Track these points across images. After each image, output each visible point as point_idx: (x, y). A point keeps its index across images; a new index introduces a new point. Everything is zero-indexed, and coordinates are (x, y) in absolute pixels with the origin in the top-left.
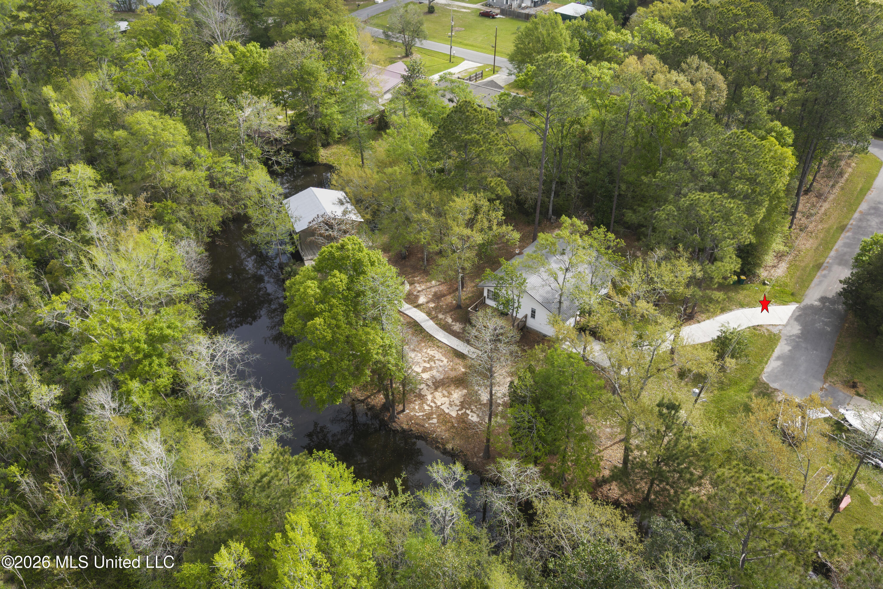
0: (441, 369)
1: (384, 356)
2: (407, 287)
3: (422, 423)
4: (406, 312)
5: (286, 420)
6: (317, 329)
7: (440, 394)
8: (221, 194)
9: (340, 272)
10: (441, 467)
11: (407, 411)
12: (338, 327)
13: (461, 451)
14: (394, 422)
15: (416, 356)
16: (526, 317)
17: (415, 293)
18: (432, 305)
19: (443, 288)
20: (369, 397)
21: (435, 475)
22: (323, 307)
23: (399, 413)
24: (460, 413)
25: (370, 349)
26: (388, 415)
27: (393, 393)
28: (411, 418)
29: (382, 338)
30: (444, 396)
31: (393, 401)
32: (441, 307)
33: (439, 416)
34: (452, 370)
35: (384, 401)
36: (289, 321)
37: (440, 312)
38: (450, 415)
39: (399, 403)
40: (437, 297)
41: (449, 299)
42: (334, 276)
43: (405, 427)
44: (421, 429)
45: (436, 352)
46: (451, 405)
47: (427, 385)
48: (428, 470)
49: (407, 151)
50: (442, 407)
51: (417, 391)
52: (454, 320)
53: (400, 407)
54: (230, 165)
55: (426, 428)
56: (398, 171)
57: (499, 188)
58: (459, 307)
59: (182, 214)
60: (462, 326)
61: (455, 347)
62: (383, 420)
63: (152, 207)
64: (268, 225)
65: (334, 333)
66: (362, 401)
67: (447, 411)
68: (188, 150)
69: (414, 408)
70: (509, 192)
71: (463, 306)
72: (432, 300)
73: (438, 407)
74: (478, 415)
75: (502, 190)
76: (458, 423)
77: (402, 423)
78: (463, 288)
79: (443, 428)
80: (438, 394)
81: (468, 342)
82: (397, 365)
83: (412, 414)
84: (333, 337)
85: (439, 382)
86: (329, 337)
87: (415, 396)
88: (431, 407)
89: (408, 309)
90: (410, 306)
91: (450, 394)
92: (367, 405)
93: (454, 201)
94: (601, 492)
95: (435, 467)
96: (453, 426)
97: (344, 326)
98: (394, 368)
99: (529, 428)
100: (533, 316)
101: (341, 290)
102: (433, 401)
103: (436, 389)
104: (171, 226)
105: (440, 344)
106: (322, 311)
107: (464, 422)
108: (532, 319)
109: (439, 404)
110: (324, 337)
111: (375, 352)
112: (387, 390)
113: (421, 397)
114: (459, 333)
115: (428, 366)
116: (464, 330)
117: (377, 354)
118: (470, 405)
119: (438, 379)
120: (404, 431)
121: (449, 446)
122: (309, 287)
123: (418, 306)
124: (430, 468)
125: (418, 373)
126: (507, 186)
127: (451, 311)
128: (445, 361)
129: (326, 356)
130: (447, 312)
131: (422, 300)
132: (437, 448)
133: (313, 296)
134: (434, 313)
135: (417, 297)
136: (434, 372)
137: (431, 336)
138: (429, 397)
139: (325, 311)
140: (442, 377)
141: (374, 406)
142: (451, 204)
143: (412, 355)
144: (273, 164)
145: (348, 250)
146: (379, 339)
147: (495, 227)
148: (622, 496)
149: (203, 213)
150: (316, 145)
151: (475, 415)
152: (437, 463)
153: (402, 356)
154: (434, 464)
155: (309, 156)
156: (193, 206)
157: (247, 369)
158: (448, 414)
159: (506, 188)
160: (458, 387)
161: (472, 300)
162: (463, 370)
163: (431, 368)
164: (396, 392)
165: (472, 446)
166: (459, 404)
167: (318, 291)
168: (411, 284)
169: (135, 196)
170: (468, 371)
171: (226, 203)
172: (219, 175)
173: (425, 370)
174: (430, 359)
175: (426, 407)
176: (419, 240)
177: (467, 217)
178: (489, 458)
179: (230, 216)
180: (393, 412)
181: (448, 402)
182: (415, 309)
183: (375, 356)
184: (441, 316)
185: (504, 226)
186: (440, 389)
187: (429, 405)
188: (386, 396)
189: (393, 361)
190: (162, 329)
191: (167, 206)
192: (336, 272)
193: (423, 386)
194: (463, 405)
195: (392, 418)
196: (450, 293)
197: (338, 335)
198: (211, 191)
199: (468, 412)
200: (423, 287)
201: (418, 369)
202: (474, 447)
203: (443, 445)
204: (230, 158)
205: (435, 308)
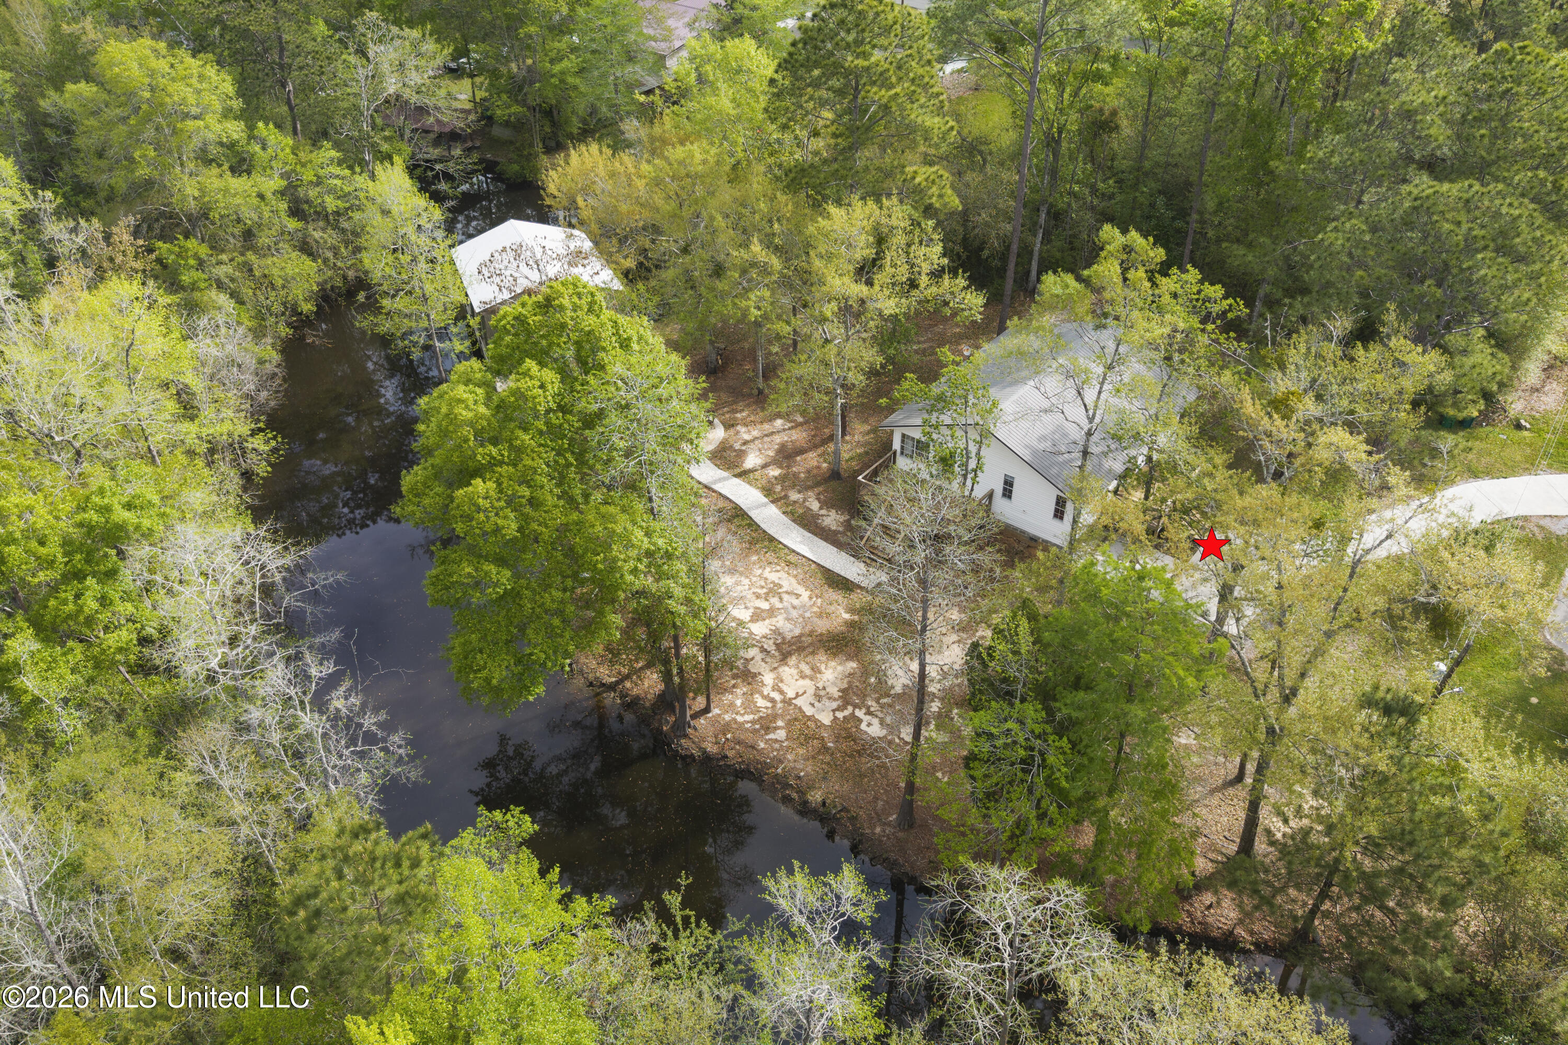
0: (794, 614)
1: (657, 581)
2: (719, 433)
3: (749, 738)
4: (715, 487)
5: (396, 738)
6: (479, 510)
7: (794, 671)
8: (317, 235)
9: (542, 364)
10: (800, 879)
11: (716, 711)
12: (533, 502)
13: (844, 809)
14: (686, 736)
15: (737, 583)
16: (990, 495)
17: (737, 446)
18: (774, 472)
19: (799, 436)
20: (627, 677)
21: (784, 904)
22: (494, 451)
23: (695, 716)
24: (840, 715)
25: (615, 560)
26: (672, 719)
27: (681, 669)
28: (726, 728)
29: (648, 534)
30: (803, 676)
31: (682, 687)
32: (795, 475)
33: (790, 724)
34: (820, 616)
35: (661, 687)
36: (411, 490)
37: (793, 487)
38: (816, 721)
39: (697, 692)
40: (786, 455)
41: (812, 460)
42: (526, 374)
43: (711, 748)
44: (749, 755)
45: (783, 575)
46: (819, 698)
47: (763, 650)
48: (764, 889)
49: (720, 112)
50: (798, 702)
51: (740, 663)
52: (825, 504)
53: (700, 702)
54: (337, 170)
55: (760, 752)
56: (698, 157)
57: (934, 190)
58: (835, 475)
59: (222, 271)
60: (842, 518)
61: (828, 565)
62: (659, 731)
63: (150, 251)
64: (410, 293)
65: (525, 519)
66: (612, 687)
67: (809, 711)
68: (235, 130)
69: (732, 705)
70: (955, 202)
71: (844, 475)
72: (775, 462)
73: (788, 702)
74: (882, 722)
75: (941, 196)
76: (837, 739)
77: (703, 739)
78: (844, 434)
79: (801, 751)
80: (787, 672)
81: (856, 554)
82: (688, 601)
83: (727, 717)
84: (520, 529)
85: (790, 644)
86: (511, 527)
87: (735, 677)
88: (773, 701)
89: (720, 480)
90: (725, 474)
91: (816, 670)
92: (623, 696)
93: (828, 217)
94: (1190, 914)
95: (785, 882)
96: (825, 749)
97: (550, 500)
98: (683, 609)
99: (1023, 761)
100: (1008, 493)
101: (542, 409)
102: (776, 688)
103: (784, 657)
104: (197, 295)
105: (792, 558)
106: (494, 463)
107: (850, 737)
108: (1005, 501)
109: (791, 694)
110: (497, 530)
111: (627, 567)
112: (666, 662)
113: (748, 676)
114: (836, 533)
115: (765, 606)
116: (848, 526)
117: (634, 572)
118: (863, 697)
119: (789, 636)
120: (707, 758)
121: (816, 797)
122: (460, 401)
123: (743, 474)
124: (770, 883)
125: (741, 623)
126: (953, 187)
127: (818, 484)
128: (805, 595)
129: (503, 577)
130: (808, 488)
131: (752, 460)
132: (787, 800)
133: (471, 424)
134: (778, 488)
135: (741, 454)
136: (780, 622)
137: (772, 539)
138: (768, 678)
139: (501, 463)
140: (797, 632)
141: (637, 698)
142: (822, 222)
143: (728, 580)
144: (436, 176)
145: (562, 308)
146: (639, 534)
147: (924, 280)
148: (1241, 922)
149: (275, 271)
150: (531, 145)
151: (876, 721)
152: (791, 872)
153: (704, 581)
154: (782, 873)
155: (516, 167)
156: (251, 256)
157: (309, 609)
158: (810, 718)
159: (949, 192)
160: (835, 655)
161: (866, 460)
162: (847, 616)
163: (772, 612)
164: (687, 667)
165: (870, 796)
166: (837, 694)
167: (482, 410)
168: (728, 426)
169: (109, 223)
170: (856, 618)
171: (329, 255)
172: (312, 193)
173: (757, 616)
174: (770, 591)
175: (761, 702)
176: (745, 313)
177: (859, 255)
178: (911, 826)
179: (338, 282)
180: (683, 713)
181: (811, 691)
182: (737, 481)
183: (629, 578)
184: (794, 496)
185: (946, 280)
186: (793, 660)
187: (766, 698)
188: (667, 677)
189: (678, 592)
190: (107, 509)
191: (187, 250)
192: (530, 364)
193: (753, 652)
194: (847, 697)
195: (681, 728)
196: (816, 447)
197: (534, 526)
198: (293, 224)
199: (859, 713)
200: (755, 433)
201: (744, 614)
202: (876, 799)
203: (802, 793)
204: (333, 153)
205: (781, 479)
